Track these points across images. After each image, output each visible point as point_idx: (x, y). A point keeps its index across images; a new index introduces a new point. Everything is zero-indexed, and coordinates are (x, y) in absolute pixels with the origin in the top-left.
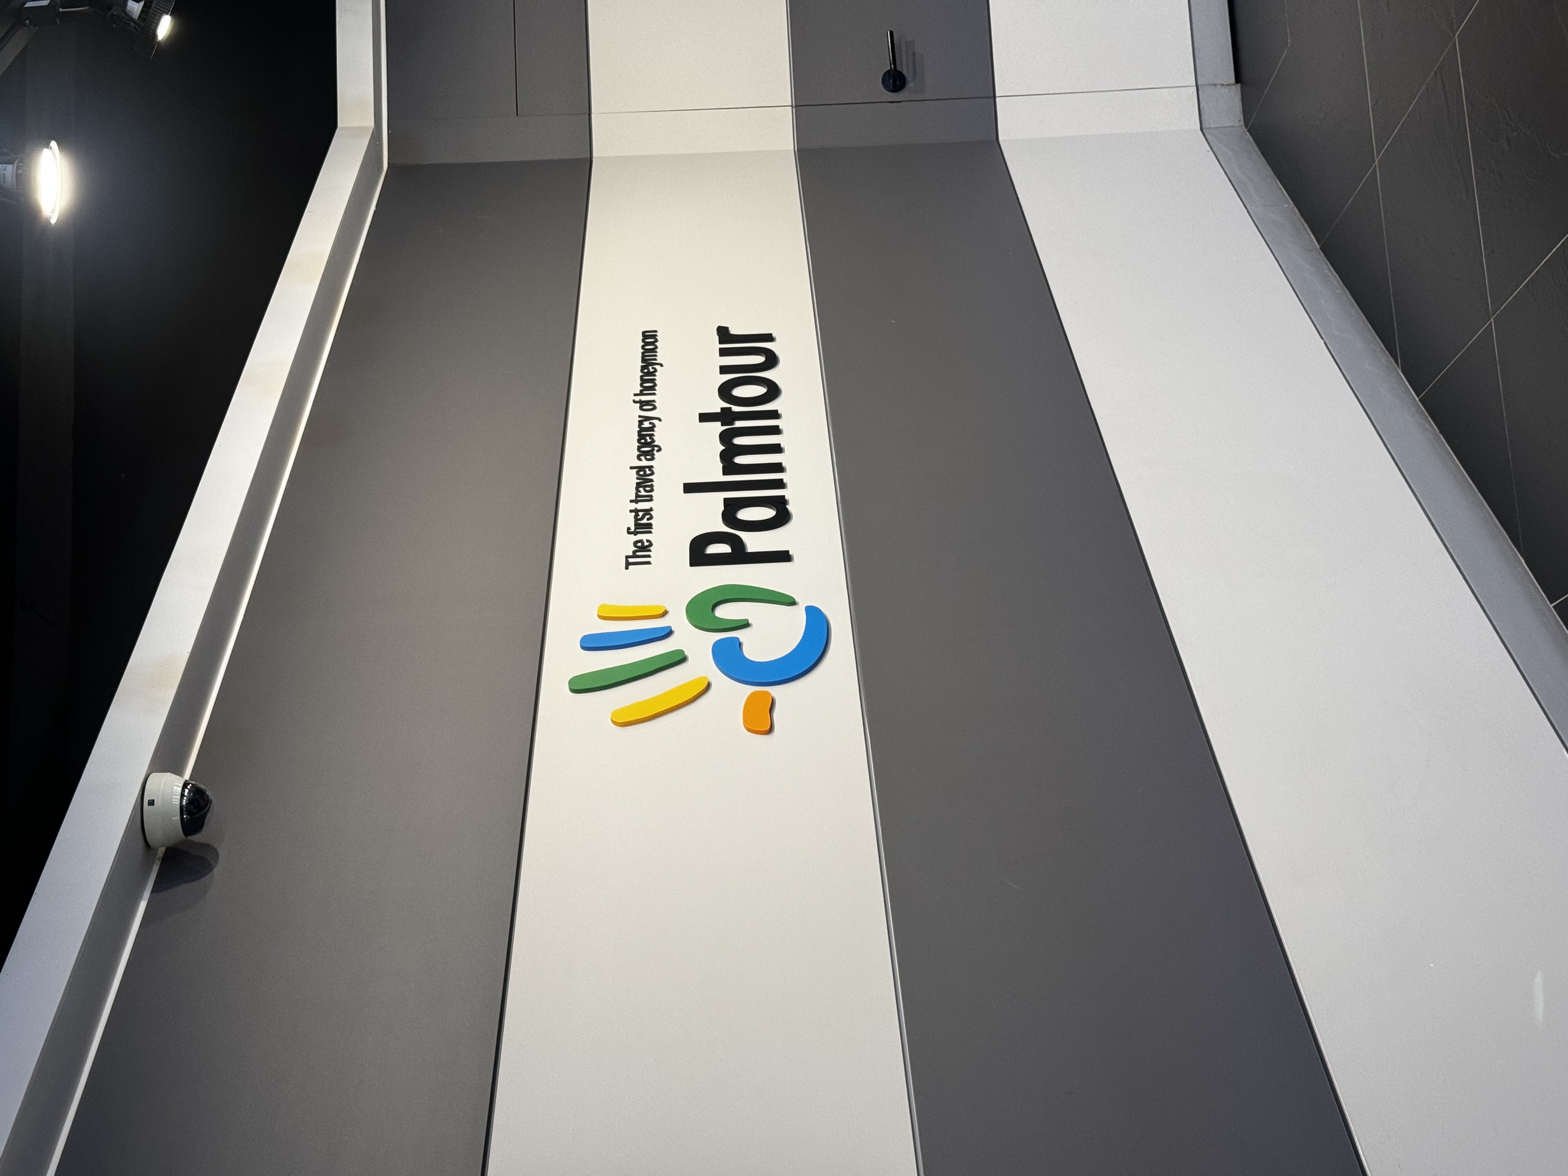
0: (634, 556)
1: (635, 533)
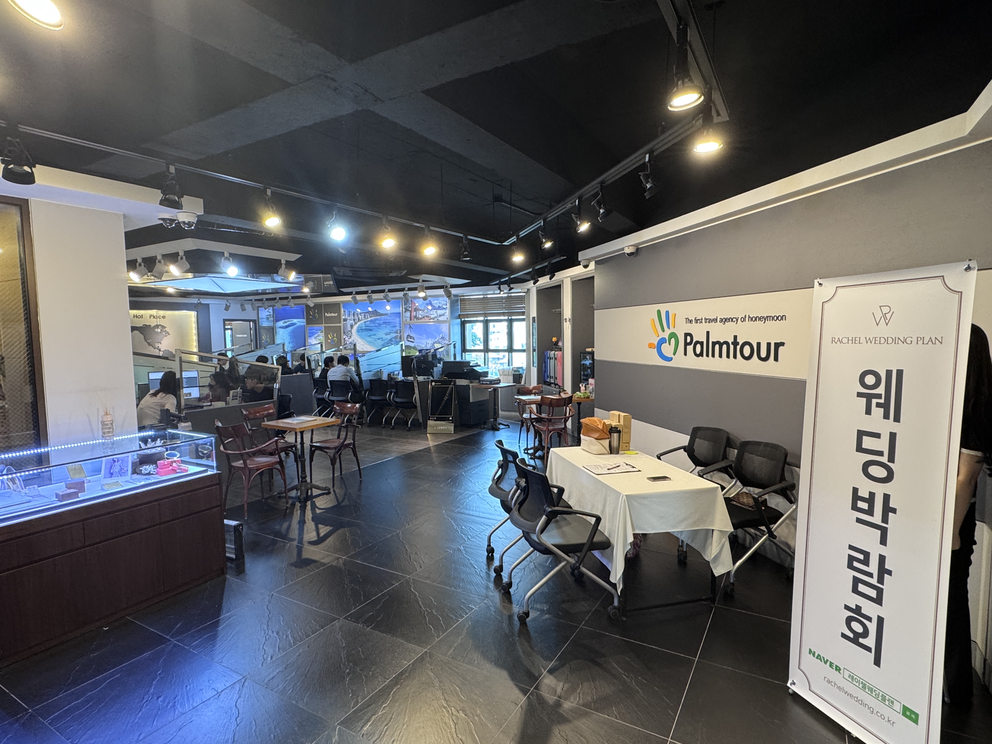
0: (688, 320)
1: (695, 319)
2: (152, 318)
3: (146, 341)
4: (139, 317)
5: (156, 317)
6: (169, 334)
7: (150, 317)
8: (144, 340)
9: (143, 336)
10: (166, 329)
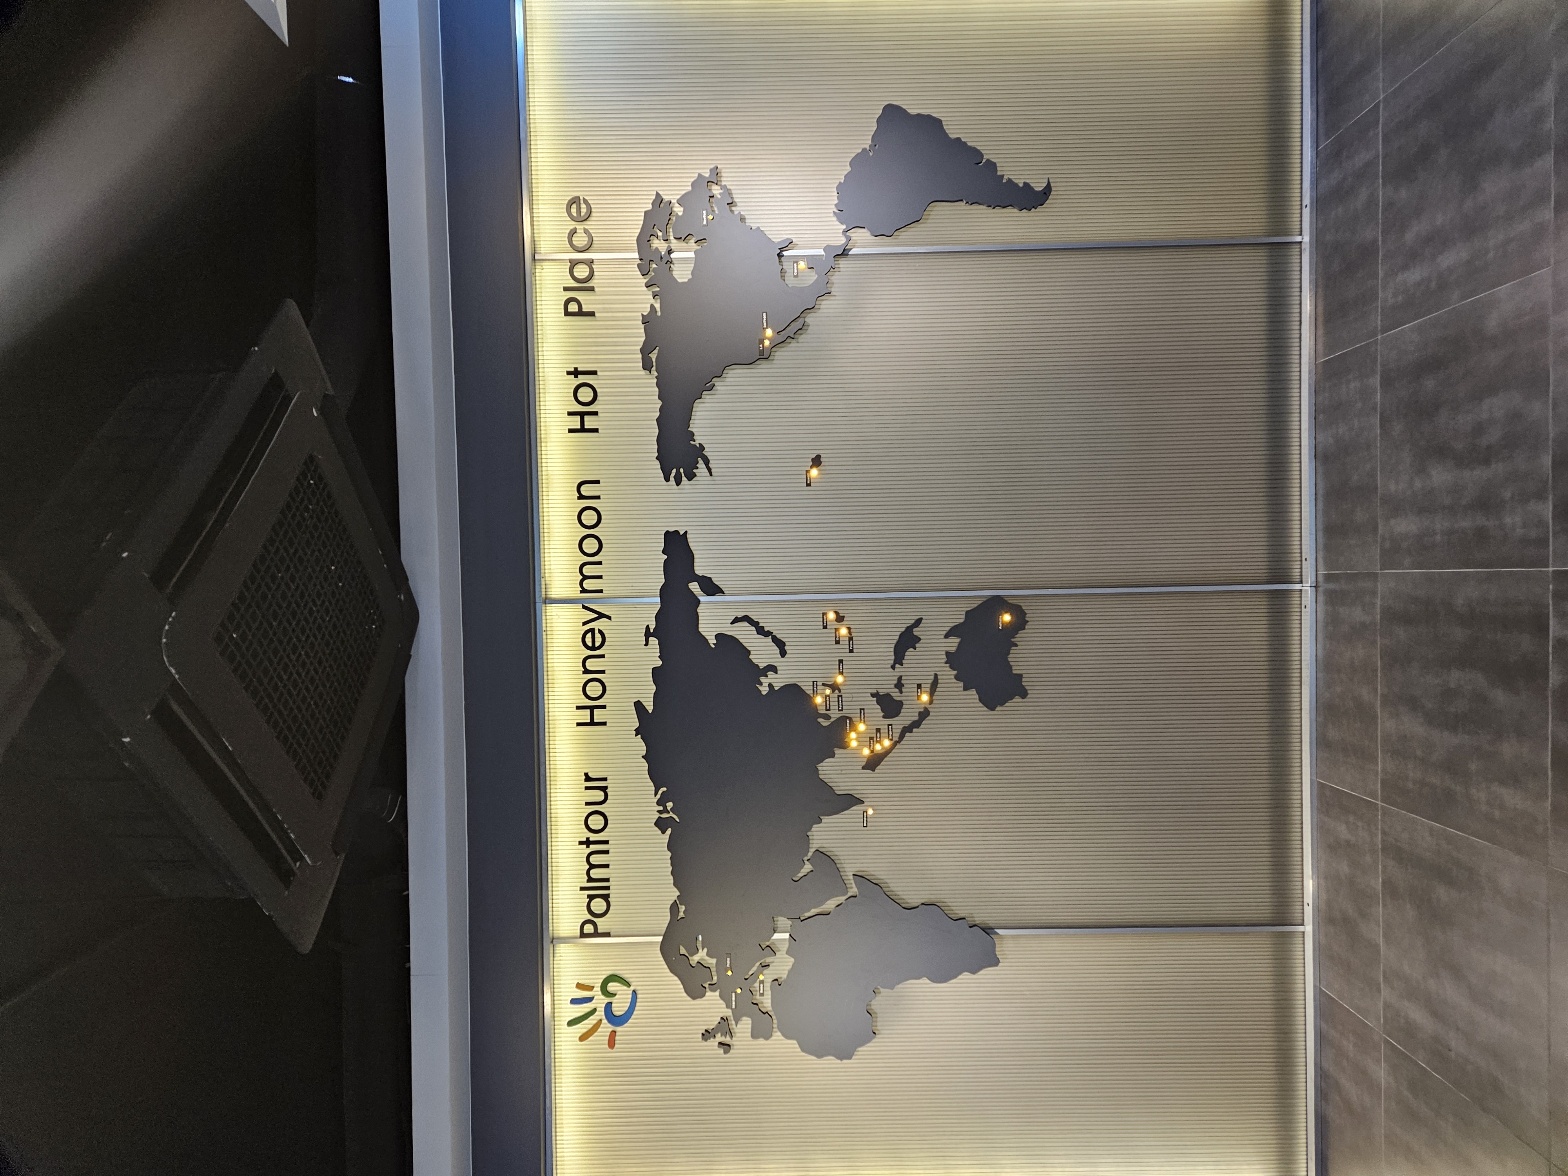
2: (587, 301)
3: (764, 356)
4: (585, 395)
5: (582, 272)
6: (716, 176)
7: (580, 313)
8: (763, 368)
9: (735, 377)
10: (672, 195)
